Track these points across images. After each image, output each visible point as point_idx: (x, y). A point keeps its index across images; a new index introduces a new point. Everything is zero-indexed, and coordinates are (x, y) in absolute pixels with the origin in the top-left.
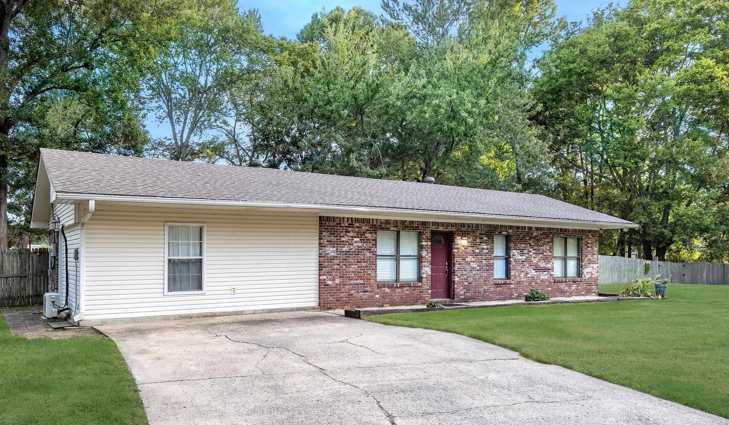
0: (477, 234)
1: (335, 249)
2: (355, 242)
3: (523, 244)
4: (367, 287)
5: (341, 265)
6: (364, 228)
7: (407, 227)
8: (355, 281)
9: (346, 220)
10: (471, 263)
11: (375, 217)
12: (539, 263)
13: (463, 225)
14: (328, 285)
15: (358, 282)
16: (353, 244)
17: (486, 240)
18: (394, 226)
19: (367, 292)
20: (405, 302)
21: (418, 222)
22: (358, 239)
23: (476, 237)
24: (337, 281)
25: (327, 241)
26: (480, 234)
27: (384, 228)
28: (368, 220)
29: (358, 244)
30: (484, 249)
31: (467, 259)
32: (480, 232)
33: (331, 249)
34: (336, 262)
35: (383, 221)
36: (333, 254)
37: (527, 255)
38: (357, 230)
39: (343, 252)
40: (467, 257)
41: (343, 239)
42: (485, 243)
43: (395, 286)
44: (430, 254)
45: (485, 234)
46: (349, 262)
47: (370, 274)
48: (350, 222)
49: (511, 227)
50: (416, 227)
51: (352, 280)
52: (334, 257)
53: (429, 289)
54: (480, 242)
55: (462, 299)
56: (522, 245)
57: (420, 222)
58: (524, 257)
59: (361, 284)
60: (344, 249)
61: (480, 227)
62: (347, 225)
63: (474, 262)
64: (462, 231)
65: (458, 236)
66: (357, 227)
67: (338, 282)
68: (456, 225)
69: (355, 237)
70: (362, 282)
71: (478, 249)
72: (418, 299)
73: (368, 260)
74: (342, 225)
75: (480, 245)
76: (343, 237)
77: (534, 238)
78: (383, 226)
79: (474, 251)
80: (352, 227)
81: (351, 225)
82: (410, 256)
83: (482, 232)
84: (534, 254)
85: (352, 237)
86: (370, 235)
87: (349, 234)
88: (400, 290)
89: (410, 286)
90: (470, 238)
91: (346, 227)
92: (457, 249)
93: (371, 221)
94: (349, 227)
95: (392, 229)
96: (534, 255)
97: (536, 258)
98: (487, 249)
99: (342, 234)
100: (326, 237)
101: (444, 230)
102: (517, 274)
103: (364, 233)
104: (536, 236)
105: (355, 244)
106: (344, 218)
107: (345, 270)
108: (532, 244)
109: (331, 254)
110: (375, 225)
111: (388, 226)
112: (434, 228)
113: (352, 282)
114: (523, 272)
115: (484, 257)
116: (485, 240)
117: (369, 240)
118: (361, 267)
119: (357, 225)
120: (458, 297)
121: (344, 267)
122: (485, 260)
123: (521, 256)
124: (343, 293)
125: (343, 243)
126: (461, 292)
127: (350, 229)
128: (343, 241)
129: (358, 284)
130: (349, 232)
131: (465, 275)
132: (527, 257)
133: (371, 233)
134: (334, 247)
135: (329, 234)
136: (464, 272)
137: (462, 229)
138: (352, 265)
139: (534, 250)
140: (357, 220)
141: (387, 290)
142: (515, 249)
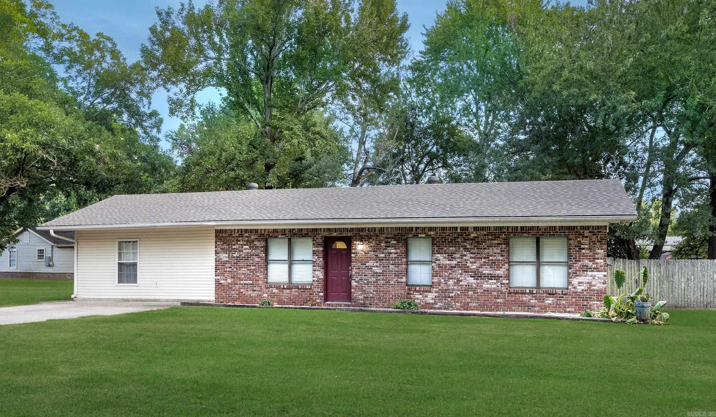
0: (382, 238)
1: (227, 255)
2: (245, 249)
3: (452, 247)
4: (256, 287)
5: (233, 268)
6: (253, 237)
7: (296, 234)
8: (245, 282)
9: (236, 231)
10: (373, 268)
11: (263, 228)
12: (481, 269)
13: (363, 229)
14: (221, 284)
15: (247, 282)
16: (242, 251)
17: (395, 244)
18: (283, 235)
19: (255, 291)
20: (294, 302)
21: (307, 229)
22: (248, 247)
23: (380, 241)
24: (229, 281)
25: (221, 249)
26: (386, 238)
27: (272, 237)
28: (256, 231)
29: (247, 251)
30: (391, 253)
31: (367, 264)
32: (386, 236)
33: (224, 255)
34: (228, 265)
35: (270, 230)
36: (225, 259)
37: (459, 260)
38: (246, 239)
39: (235, 257)
40: (368, 262)
41: (234, 247)
42: (392, 247)
43: (282, 287)
44: (321, 259)
45: (392, 238)
46: (239, 266)
47: (259, 276)
48: (240, 233)
49: (431, 229)
50: (305, 234)
51: (242, 280)
52: (226, 261)
53: (320, 292)
54: (386, 247)
55: (361, 304)
56: (451, 248)
57: (310, 229)
58: (454, 262)
59: (250, 284)
60: (234, 255)
61: (385, 231)
62: (237, 235)
63: (377, 267)
64: (362, 236)
65: (356, 240)
66: (247, 237)
67: (230, 282)
68: (352, 230)
69: (245, 245)
70: (251, 282)
71: (383, 253)
72: (308, 301)
73: (257, 264)
74: (234, 235)
75: (386, 249)
76: (234, 245)
77: (472, 239)
78: (271, 234)
79: (377, 255)
80: (242, 237)
81: (241, 235)
82: (303, 260)
83: (389, 236)
84: (471, 258)
85: (242, 245)
86: (259, 243)
87: (239, 243)
88: (288, 291)
89: (298, 288)
90: (371, 242)
91: (237, 237)
92: (354, 253)
93: (259, 231)
94: (239, 237)
95: (280, 237)
96: (472, 260)
97: (475, 263)
98: (396, 253)
99: (233, 243)
100: (220, 246)
101: (339, 235)
102: (442, 280)
103: (253, 241)
104: (475, 237)
105: (244, 251)
106: (235, 230)
107: (236, 272)
108: (468, 247)
109: (223, 259)
110: (264, 234)
111: (276, 234)
112: (326, 234)
113: (242, 282)
114: (452, 279)
115: (391, 262)
116: (393, 244)
117: (257, 247)
118: (251, 270)
119: (247, 235)
120: (355, 302)
121: (235, 270)
122: (392, 264)
123: (449, 260)
124: (234, 290)
125: (235, 250)
126: (360, 297)
127: (240, 238)
128: (234, 249)
129: (248, 284)
130: (239, 241)
131: (365, 280)
132: (458, 262)
133: (259, 241)
134: (226, 253)
135: (222, 243)
136: (364, 277)
137: (361, 234)
138: (242, 268)
139: (472, 253)
140: (246, 231)
141: (275, 291)
142: (438, 253)
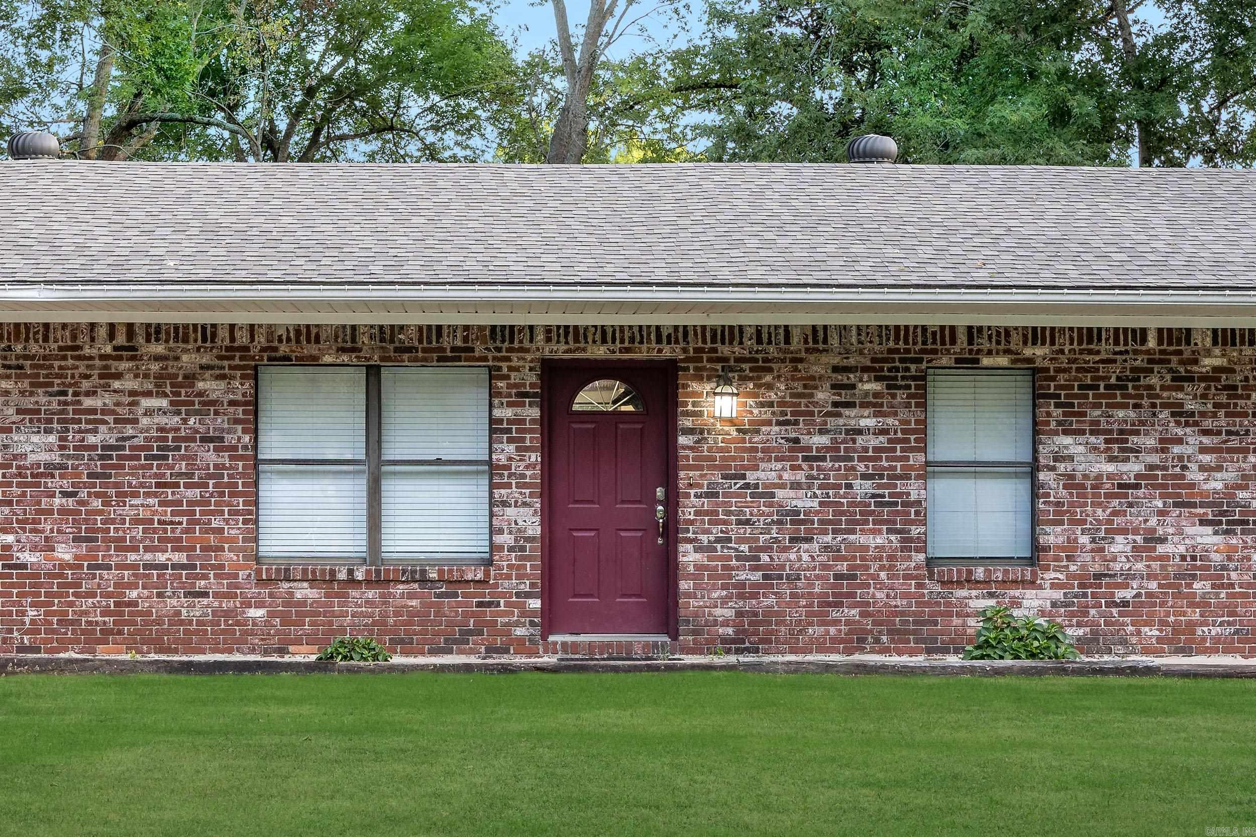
0: (816, 370)
1: (52, 439)
2: (148, 412)
3: (1124, 406)
4: (205, 577)
5: (83, 494)
6: (189, 360)
7: (409, 350)
8: (148, 557)
9: (103, 332)
10: (780, 494)
11: (242, 318)
12: (1241, 495)
13: (733, 334)
14: (24, 566)
15: (161, 558)
16: (135, 421)
17: (876, 395)
18: (343, 350)
19: (205, 595)
20: (402, 642)
21: (466, 328)
22: (164, 403)
23: (811, 383)
24: (65, 553)
25: (19, 412)
26: (836, 369)
27: (287, 358)
28: (208, 333)
29: (163, 420)
30: (860, 432)
31: (751, 477)
32: (836, 361)
33: (35, 439)
34: (56, 483)
35: (282, 332)
36: (44, 457)
37: (1154, 459)
38: (155, 367)
39: (94, 447)
40: (756, 468)
41: (88, 402)
42: (864, 405)
43: (342, 576)
44: (534, 457)
45: (865, 369)
46: (116, 485)
47: (220, 530)
48: (121, 340)
49: (1035, 335)
50: (454, 349)
51: (135, 549)
52: (48, 466)
53: (528, 595)
54: (835, 404)
55: (725, 640)
56: (1121, 413)
57: (481, 328)
58: (1133, 468)
59: (174, 567)
60: (91, 439)
61: (834, 341)
62: (108, 349)
63: (795, 486)
64: (725, 360)
65: (700, 379)
66: (157, 358)
67: (67, 557)
68: (681, 333)
69: (148, 394)
70: (181, 558)
71: (821, 432)
72: (471, 633)
73: (210, 476)
74: (87, 351)
75: (839, 415)
76: (88, 394)
77: (1204, 378)
78: (284, 349)
79: (796, 441)
80: (133, 358)
81: (129, 351)
82: (438, 462)
83: (852, 361)
84: (1203, 450)
85: (132, 393)
86: (222, 385)
87: (116, 384)
88: (371, 594)
89: (424, 581)
90: (769, 387)
91: (103, 357)
92: (690, 431)
93: (223, 334)
94: (120, 358)
95: (328, 359)
96: (1206, 458)
97: (1219, 468)
98: (883, 432)
99: (85, 385)
100: (15, 397)
101: (618, 355)
102: (1084, 540)
103: (190, 378)
104: (1216, 369)
105: (145, 421)
106: (93, 326)
107: (100, 512)
108: (1190, 406)
109: (32, 458)
110: (246, 349)
111: (310, 349)
112: (559, 351)
113: (132, 557)
114: (1124, 531)
115: (861, 467)
116: (866, 394)
117: (213, 403)
118: (179, 503)
119: (159, 349)
120: (695, 633)
121: (97, 504)
122: (865, 477)
123: (1112, 459)
124: (93, 595)
125: (95, 419)
126: (718, 611)
127: (124, 365)
128: (93, 411)
129: (164, 567)
130: (118, 376)
131: (740, 541)
132: (1151, 467)
133: (222, 377)
134: (48, 431)
135: (25, 384)
136: (735, 531)
137: (725, 350)
138: (135, 495)
139: (1206, 432)
140: (154, 332)
141: (304, 592)
142: (1066, 432)
